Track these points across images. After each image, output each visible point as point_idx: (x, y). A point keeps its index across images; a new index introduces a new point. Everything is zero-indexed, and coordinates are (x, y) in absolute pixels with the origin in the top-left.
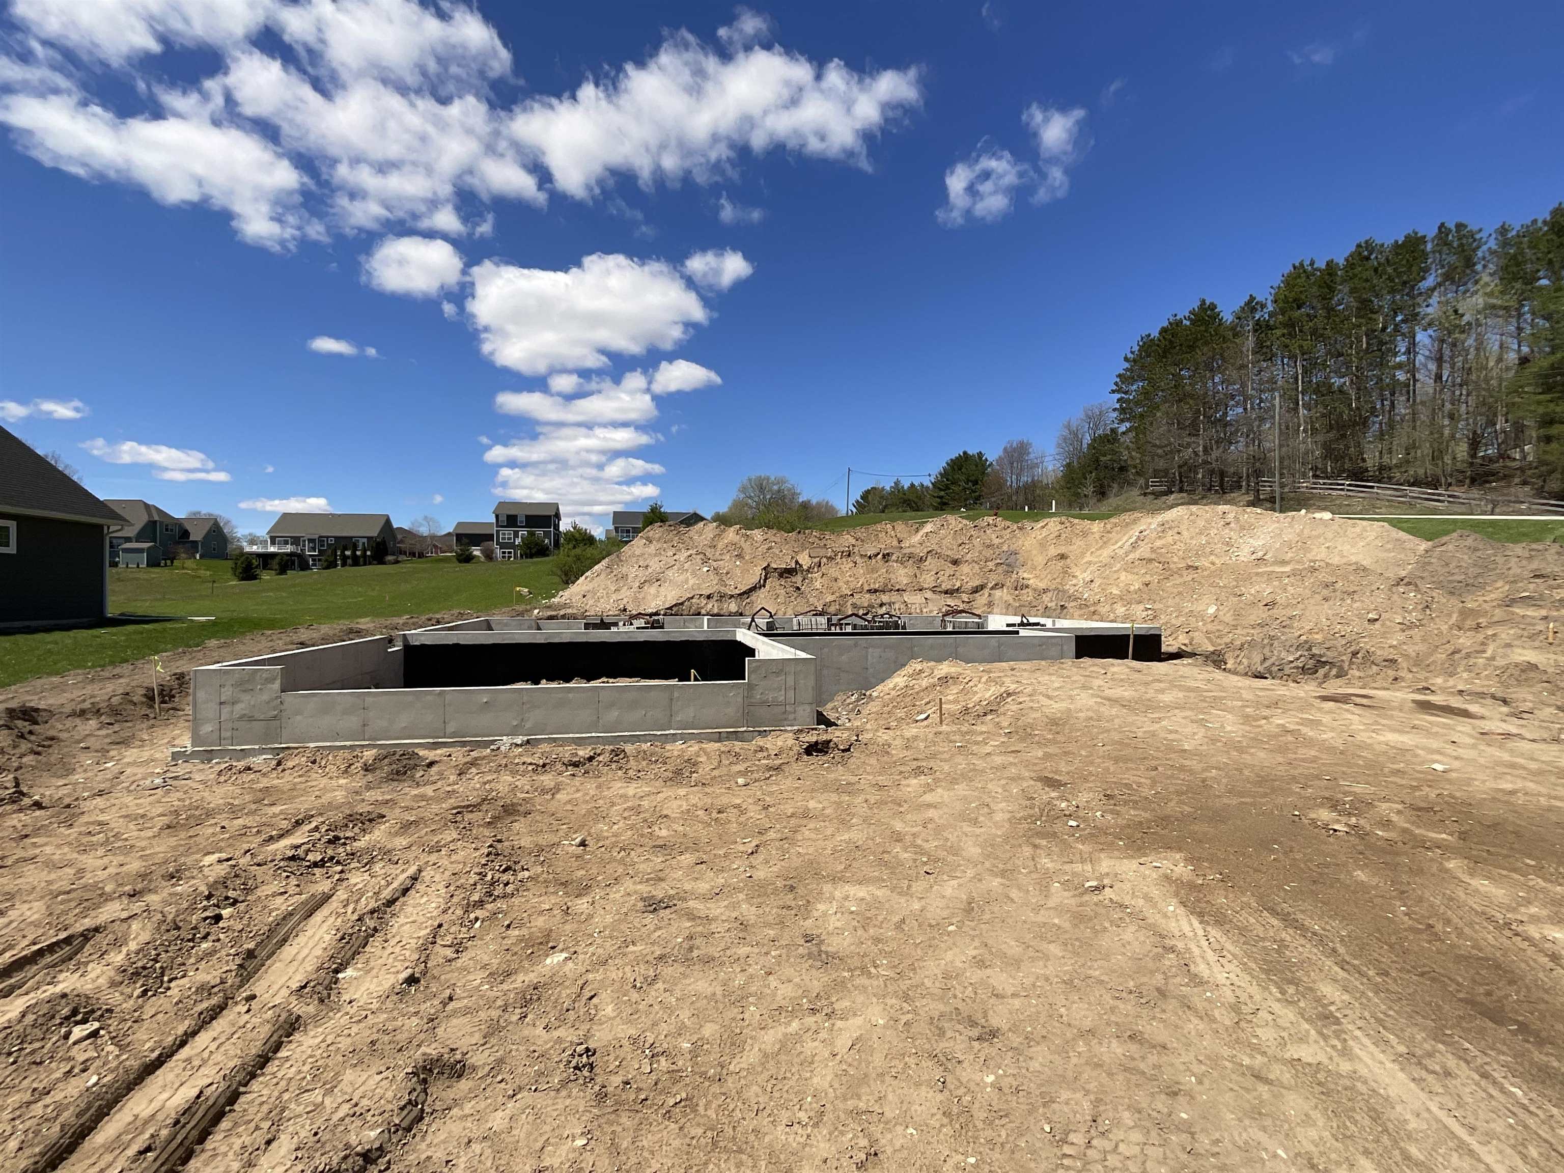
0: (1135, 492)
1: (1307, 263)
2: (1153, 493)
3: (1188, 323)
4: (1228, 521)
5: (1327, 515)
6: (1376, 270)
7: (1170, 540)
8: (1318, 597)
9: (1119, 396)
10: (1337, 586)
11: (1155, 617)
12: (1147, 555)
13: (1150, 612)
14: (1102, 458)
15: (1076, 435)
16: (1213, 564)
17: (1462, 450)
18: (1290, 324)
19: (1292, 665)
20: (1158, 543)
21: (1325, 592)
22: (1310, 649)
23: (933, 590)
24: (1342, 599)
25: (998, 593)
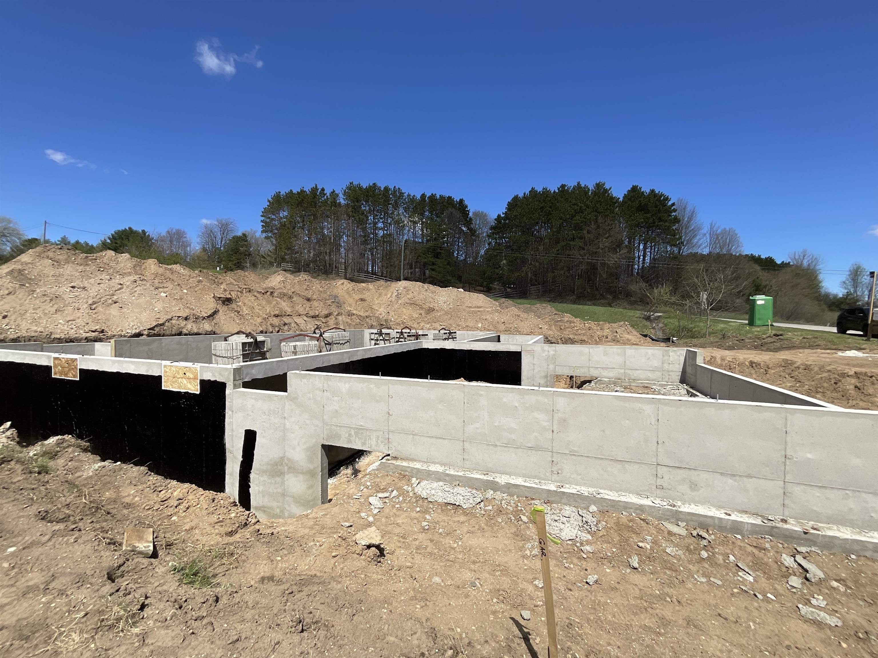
23: (307, 315)
25: (340, 318)
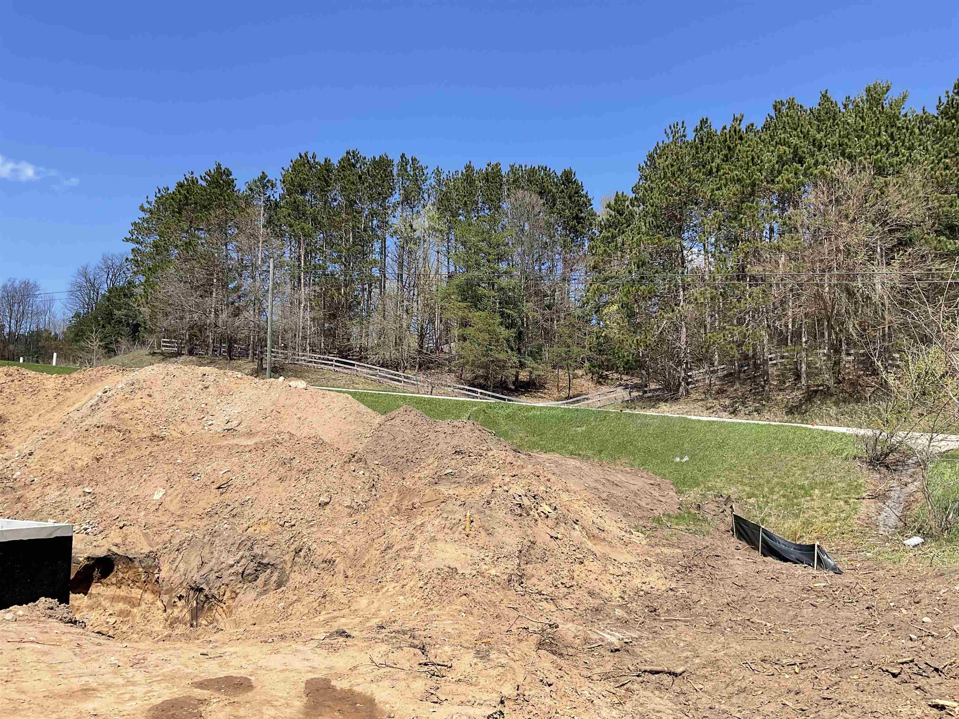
0: (145, 351)
1: (310, 155)
2: (162, 354)
3: (204, 184)
4: (207, 384)
5: (301, 384)
6: (360, 177)
7: (138, 403)
8: (274, 477)
9: (134, 246)
10: (295, 463)
11: (93, 504)
12: (107, 421)
13: (88, 498)
14: (116, 312)
15: (93, 285)
16: (182, 433)
17: (413, 342)
18: (295, 206)
19: (232, 570)
20: (123, 407)
21: (282, 471)
22: (251, 548)
24: (298, 480)
